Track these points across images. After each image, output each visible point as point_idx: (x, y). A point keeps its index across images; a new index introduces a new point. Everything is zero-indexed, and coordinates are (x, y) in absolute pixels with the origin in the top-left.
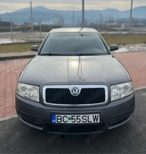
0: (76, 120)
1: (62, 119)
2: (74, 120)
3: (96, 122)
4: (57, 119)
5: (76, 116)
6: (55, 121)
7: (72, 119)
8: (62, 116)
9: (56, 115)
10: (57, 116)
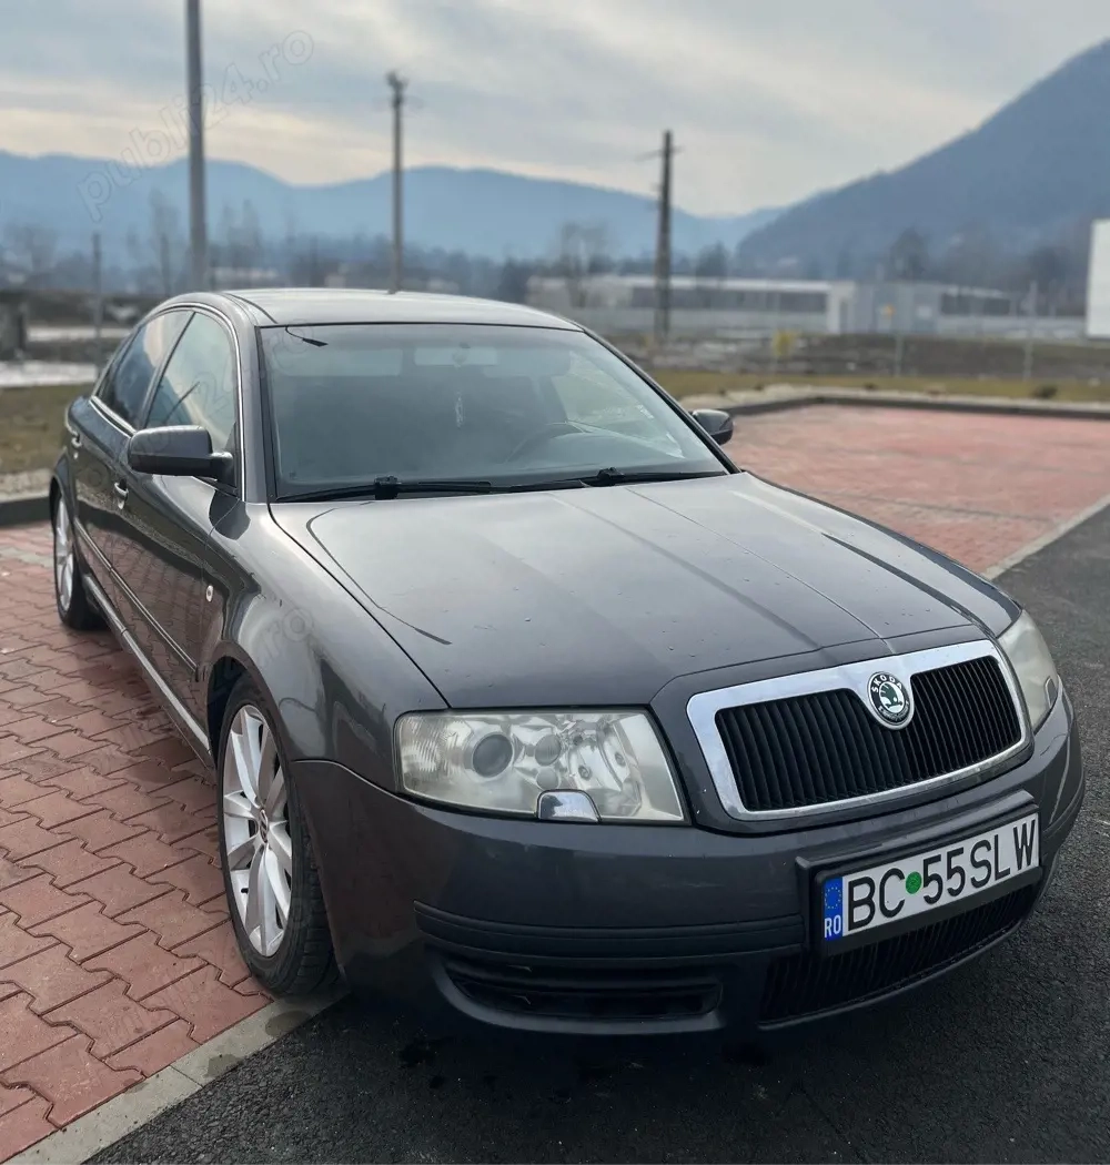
0: (947, 885)
1: (876, 899)
2: (932, 889)
3: (1025, 867)
4: (853, 905)
5: (943, 852)
6: (837, 926)
7: (928, 880)
8: (876, 874)
9: (846, 880)
10: (852, 885)
